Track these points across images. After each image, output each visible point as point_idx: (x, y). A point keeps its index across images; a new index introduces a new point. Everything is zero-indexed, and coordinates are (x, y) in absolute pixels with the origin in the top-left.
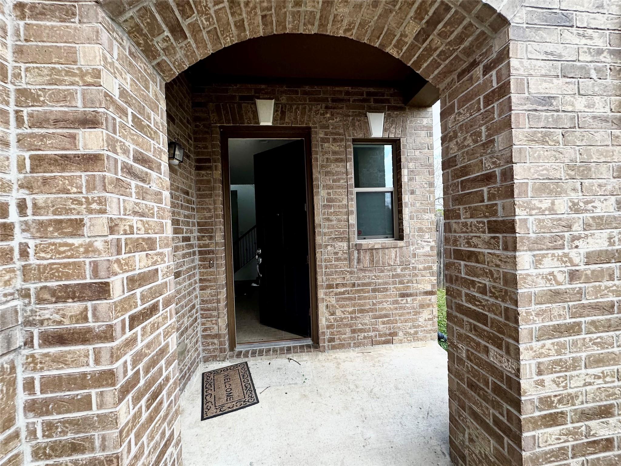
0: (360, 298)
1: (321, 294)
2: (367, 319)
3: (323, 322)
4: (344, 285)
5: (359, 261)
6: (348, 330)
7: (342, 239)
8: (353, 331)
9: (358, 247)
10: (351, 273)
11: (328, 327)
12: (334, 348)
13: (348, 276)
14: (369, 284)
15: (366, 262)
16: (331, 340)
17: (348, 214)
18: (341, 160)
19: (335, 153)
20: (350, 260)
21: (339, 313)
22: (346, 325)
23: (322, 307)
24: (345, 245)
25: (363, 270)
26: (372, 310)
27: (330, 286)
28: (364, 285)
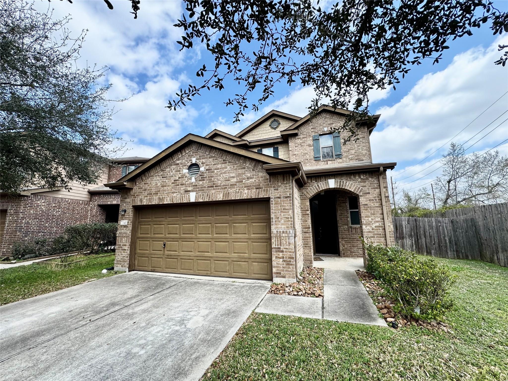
0: (352, 242)
1: (340, 240)
2: (355, 249)
3: (341, 248)
4: (347, 238)
5: (351, 231)
6: (349, 252)
7: (346, 225)
8: (351, 252)
9: (351, 227)
10: (349, 235)
11: (343, 250)
12: (345, 256)
13: (348, 236)
14: (355, 238)
15: (354, 232)
16: (344, 254)
17: (348, 217)
18: (344, 203)
19: (342, 200)
20: (349, 231)
21: (346, 246)
22: (348, 250)
23: (340, 244)
24: (347, 227)
25: (353, 234)
26: (357, 246)
27: (343, 238)
28: (354, 238)
